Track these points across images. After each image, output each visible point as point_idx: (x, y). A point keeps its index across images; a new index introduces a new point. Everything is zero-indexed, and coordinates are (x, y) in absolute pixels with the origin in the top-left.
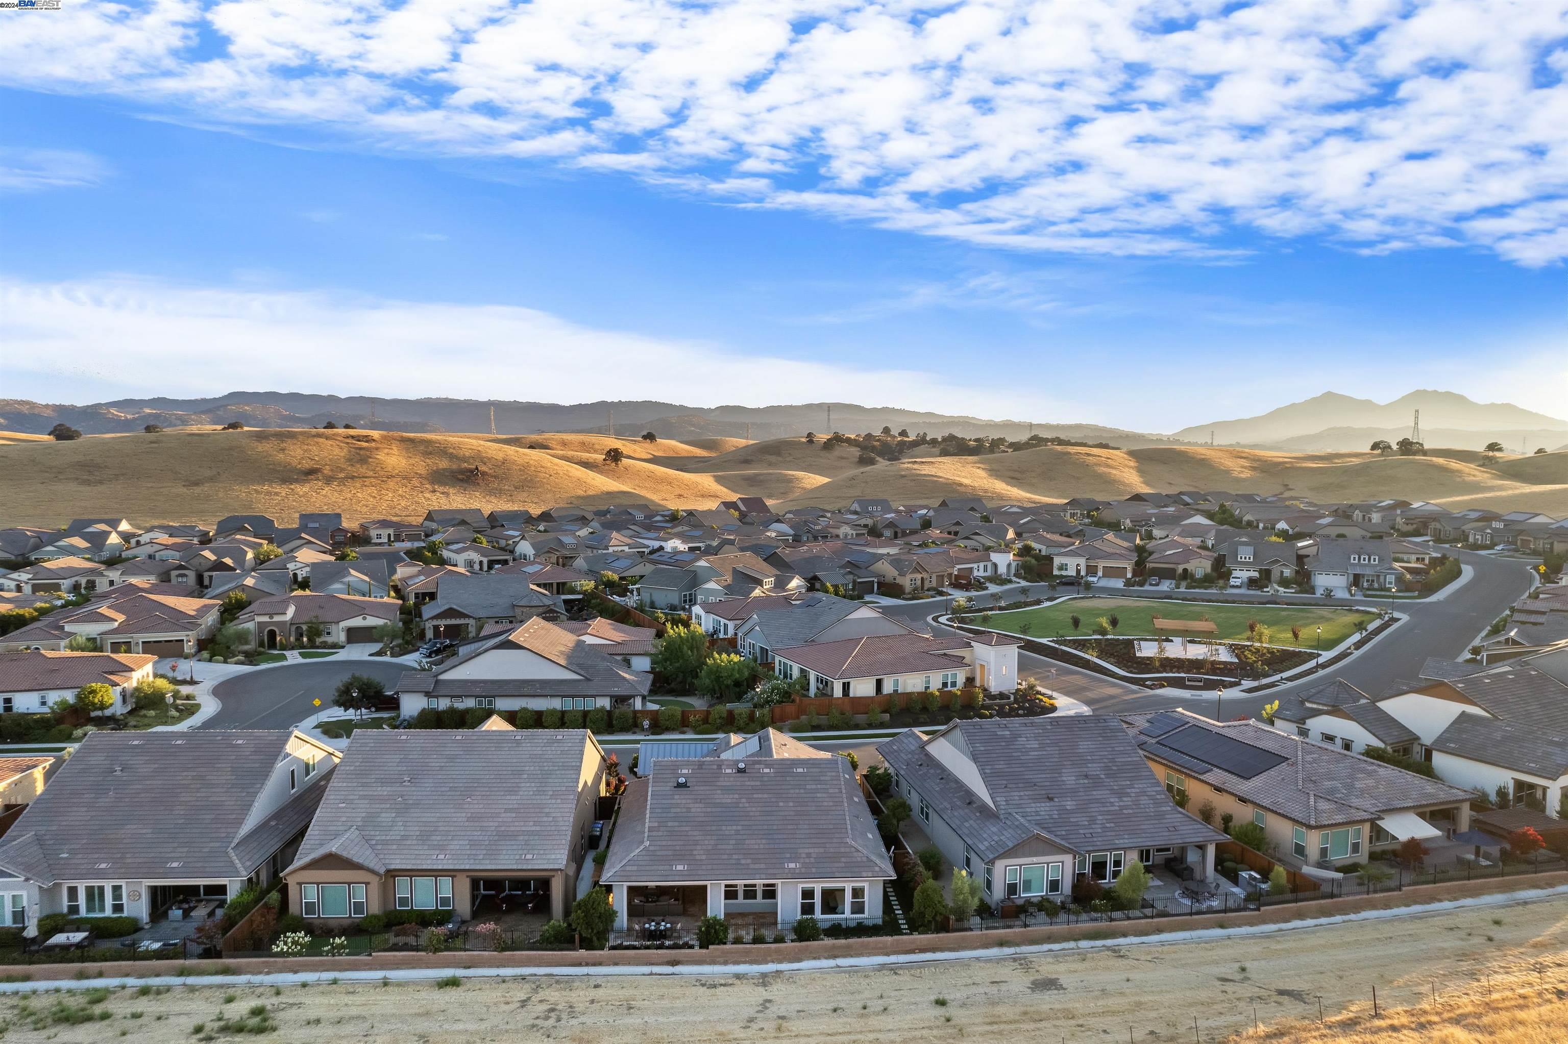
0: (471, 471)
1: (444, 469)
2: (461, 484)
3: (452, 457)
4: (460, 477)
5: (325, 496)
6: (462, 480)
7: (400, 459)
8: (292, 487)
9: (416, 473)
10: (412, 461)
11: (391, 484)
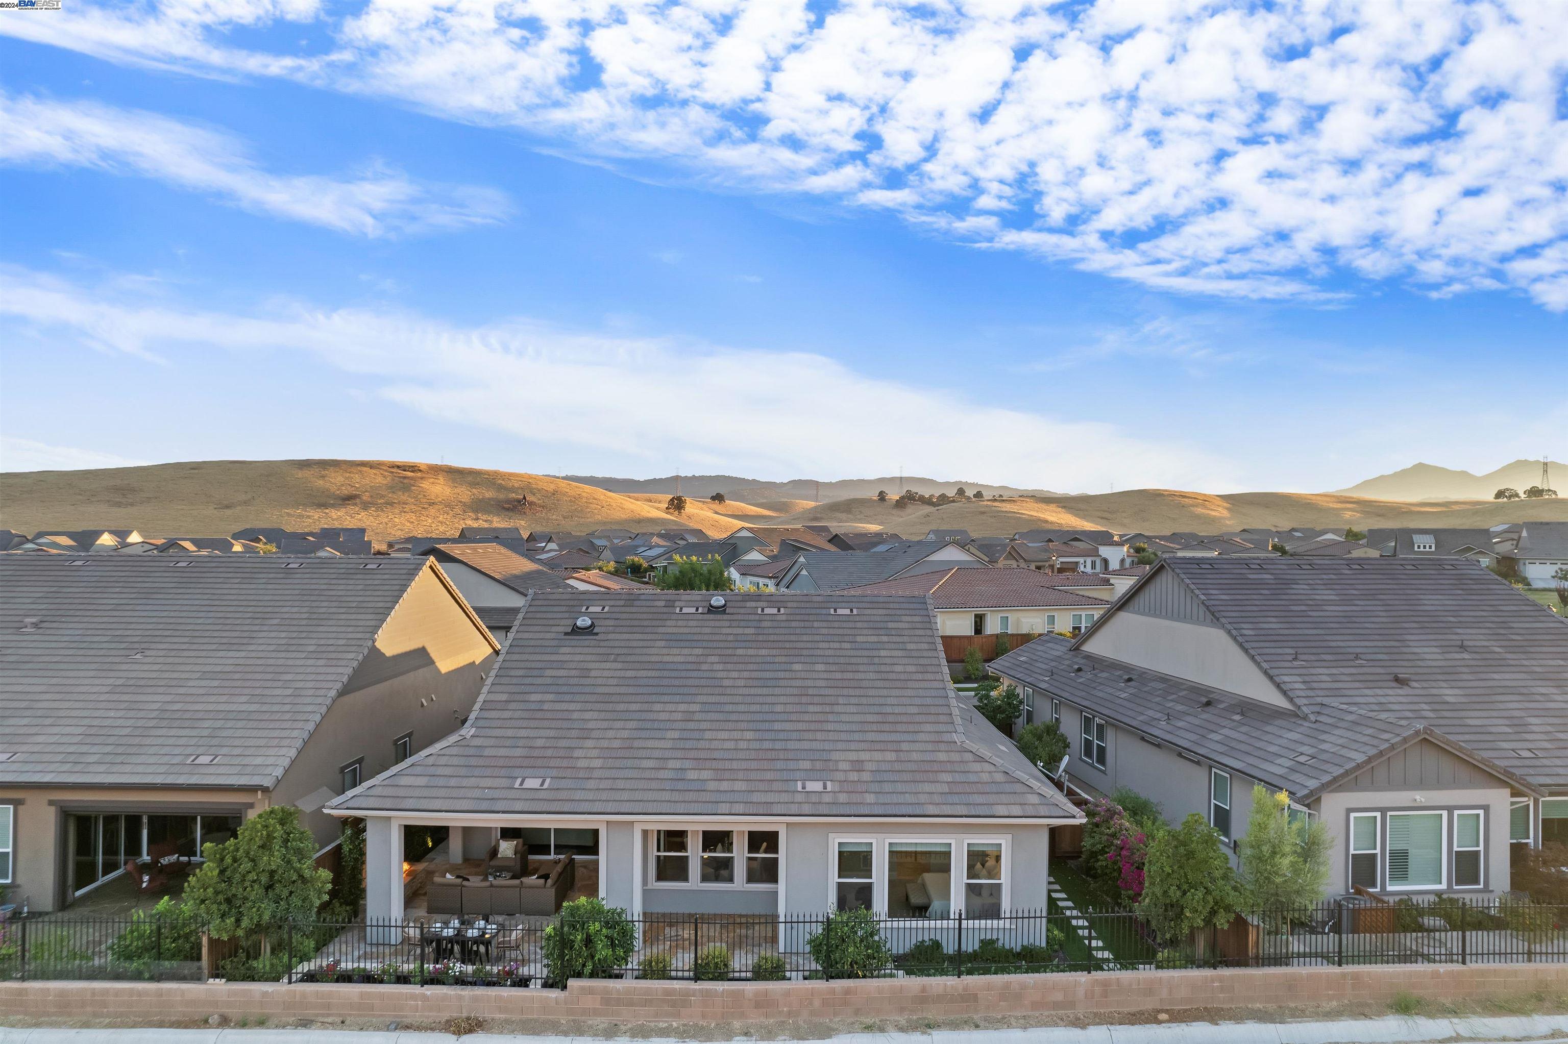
0: (519, 501)
1: (489, 499)
2: (507, 513)
3: (501, 488)
4: (507, 506)
5: (360, 520)
6: (508, 509)
7: (446, 488)
8: (327, 511)
9: (461, 502)
10: (456, 490)
11: (432, 511)
